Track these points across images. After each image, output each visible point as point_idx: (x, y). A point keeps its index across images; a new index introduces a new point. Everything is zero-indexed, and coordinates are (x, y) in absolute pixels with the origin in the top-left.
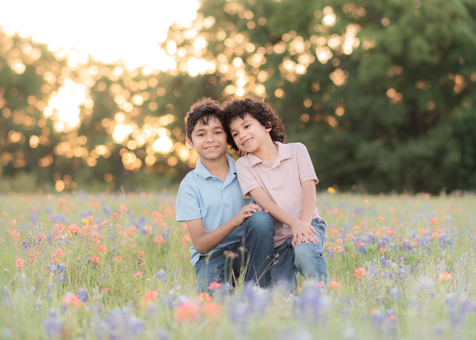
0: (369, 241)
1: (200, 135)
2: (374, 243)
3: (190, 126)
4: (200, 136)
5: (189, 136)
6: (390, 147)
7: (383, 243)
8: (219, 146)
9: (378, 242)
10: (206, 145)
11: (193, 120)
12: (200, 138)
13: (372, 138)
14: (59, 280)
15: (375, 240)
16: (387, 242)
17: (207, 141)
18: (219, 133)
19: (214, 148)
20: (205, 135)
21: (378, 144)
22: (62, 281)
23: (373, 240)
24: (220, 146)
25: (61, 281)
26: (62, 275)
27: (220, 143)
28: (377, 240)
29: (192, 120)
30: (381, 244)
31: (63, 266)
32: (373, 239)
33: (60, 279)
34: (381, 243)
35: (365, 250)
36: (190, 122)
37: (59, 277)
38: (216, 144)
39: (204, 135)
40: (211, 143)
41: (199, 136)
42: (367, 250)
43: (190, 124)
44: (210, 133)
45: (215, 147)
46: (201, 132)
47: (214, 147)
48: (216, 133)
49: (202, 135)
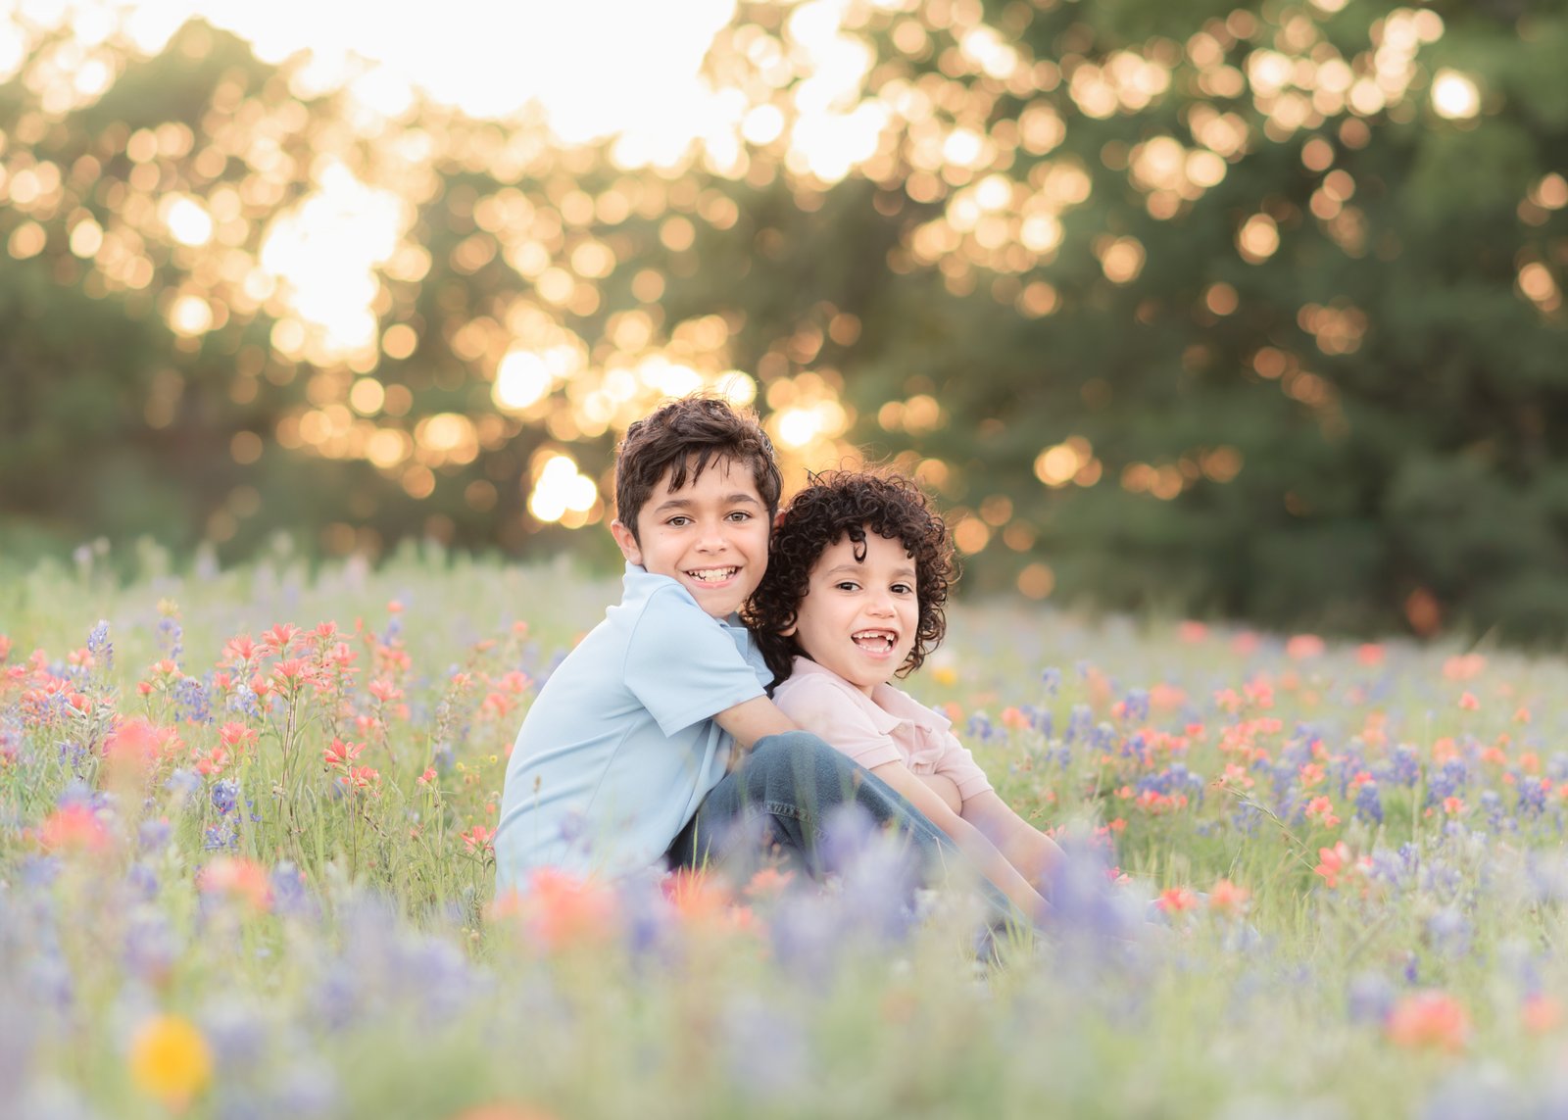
0: (1396, 771)
1: (674, 519)
2: (1411, 784)
3: (633, 481)
4: (672, 522)
5: (629, 521)
6: (1513, 473)
7: (1445, 783)
8: (741, 568)
9: (1429, 777)
10: (693, 562)
11: (650, 465)
12: (672, 529)
13: (1450, 443)
14: (217, 842)
15: (1418, 773)
16: (1461, 780)
17: (699, 547)
18: (744, 517)
19: (725, 571)
20: (691, 521)
21: (1473, 464)
22: (227, 845)
23: (1408, 771)
24: (746, 565)
25: (222, 844)
26: (228, 825)
27: (744, 555)
28: (1424, 770)
29: (647, 463)
30: (1439, 787)
31: (233, 790)
32: (1411, 768)
33: (217, 839)
34: (1437, 783)
35: (1377, 805)
36: (638, 470)
37: (218, 830)
38: (735, 559)
39: (687, 522)
40: (713, 555)
41: (668, 523)
42: (1384, 806)
43: (638, 477)
44: (710, 519)
45: (728, 567)
46: (677, 512)
47: (721, 568)
48: (730, 518)
49: (678, 521)
